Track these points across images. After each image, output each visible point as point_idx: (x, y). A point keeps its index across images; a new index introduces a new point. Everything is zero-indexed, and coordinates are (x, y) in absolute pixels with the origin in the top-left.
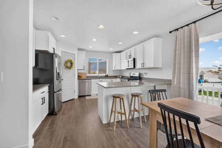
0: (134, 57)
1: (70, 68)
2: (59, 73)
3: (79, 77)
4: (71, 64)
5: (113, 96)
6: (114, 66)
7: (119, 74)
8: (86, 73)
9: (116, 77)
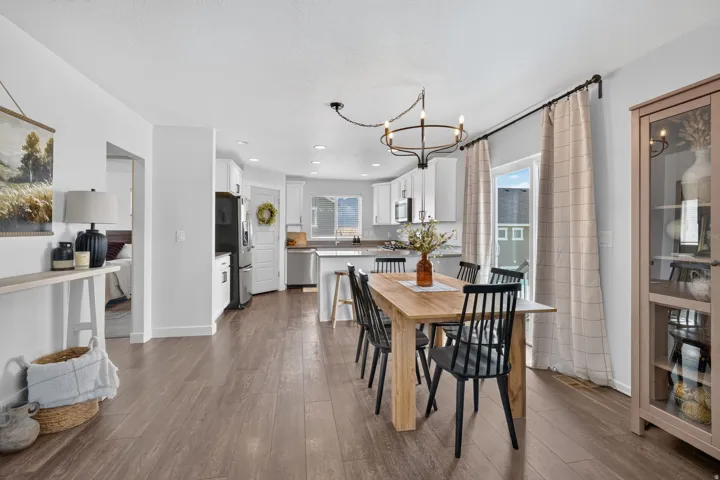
0: (409, 196)
1: (268, 222)
2: (246, 233)
3: (290, 243)
4: (272, 212)
5: (336, 273)
6: (375, 215)
7: (388, 236)
8: (305, 234)
9: (381, 243)
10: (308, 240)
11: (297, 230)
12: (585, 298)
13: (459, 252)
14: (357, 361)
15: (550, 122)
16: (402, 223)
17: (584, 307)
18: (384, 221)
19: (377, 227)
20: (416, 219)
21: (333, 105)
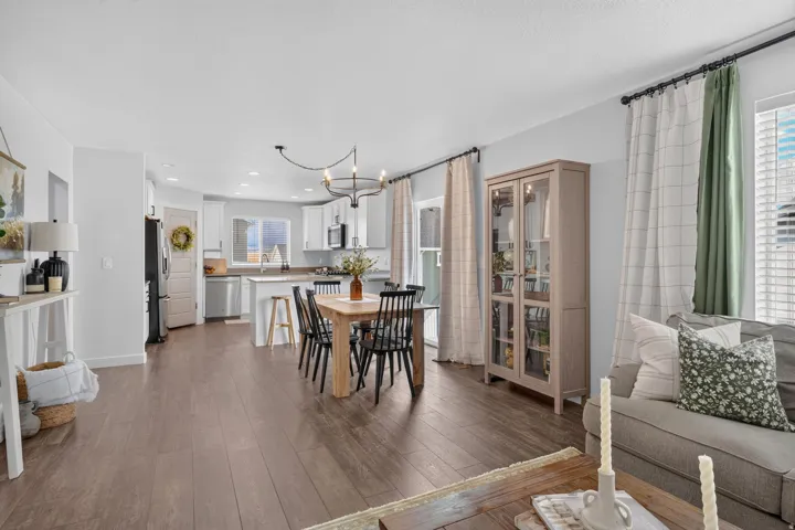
0: (342, 222)
1: (185, 247)
2: (166, 260)
3: (208, 270)
4: (188, 237)
5: (273, 298)
6: (305, 240)
7: (320, 262)
8: (224, 260)
9: (313, 270)
10: (229, 267)
11: (217, 256)
12: (468, 305)
13: (388, 276)
14: (300, 368)
15: (450, 174)
16: (335, 249)
17: (468, 311)
18: (315, 246)
19: (308, 253)
20: (349, 245)
21: (277, 147)
